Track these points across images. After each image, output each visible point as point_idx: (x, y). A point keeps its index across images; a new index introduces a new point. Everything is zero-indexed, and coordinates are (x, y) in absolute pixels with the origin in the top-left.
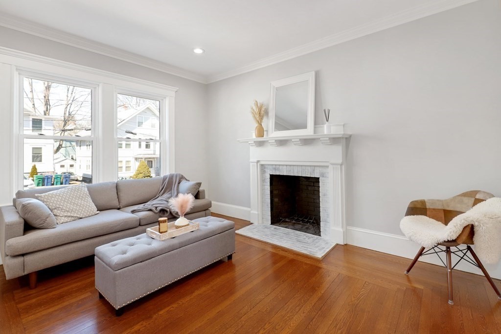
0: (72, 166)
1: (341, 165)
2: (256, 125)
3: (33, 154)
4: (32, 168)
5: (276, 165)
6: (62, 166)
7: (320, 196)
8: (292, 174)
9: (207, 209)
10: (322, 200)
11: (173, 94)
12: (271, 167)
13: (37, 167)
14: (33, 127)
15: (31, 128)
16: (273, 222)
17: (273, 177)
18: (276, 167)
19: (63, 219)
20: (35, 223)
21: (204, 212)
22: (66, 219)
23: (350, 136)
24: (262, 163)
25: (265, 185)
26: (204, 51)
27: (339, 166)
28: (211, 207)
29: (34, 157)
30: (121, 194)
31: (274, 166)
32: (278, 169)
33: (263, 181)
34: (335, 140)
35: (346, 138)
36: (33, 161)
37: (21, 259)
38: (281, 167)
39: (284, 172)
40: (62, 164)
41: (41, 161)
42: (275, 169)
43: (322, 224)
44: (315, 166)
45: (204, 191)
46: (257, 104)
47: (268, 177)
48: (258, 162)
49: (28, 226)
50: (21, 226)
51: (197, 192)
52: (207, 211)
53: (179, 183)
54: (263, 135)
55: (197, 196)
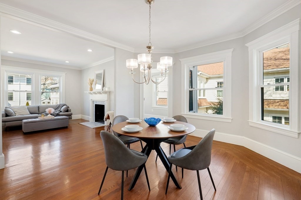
0: (49, 103)
1: (107, 100)
2: (90, 87)
3: (27, 96)
4: (26, 103)
6: (44, 103)
8: (99, 104)
9: (71, 116)
11: (64, 75)
13: (29, 103)
15: (26, 83)
16: (96, 121)
17: (96, 105)
19: (17, 115)
20: (9, 114)
22: (18, 115)
23: (110, 91)
24: (93, 100)
29: (27, 98)
30: (40, 110)
31: (96, 101)
33: (94, 107)
34: (106, 93)
36: (27, 100)
37: (4, 123)
39: (98, 104)
40: (43, 102)
41: (31, 100)
44: (103, 101)
45: (70, 110)
46: (90, 79)
47: (95, 105)
48: (91, 100)
49: (7, 115)
50: (5, 115)
51: (67, 110)
52: (70, 116)
53: (62, 107)
54: (92, 91)
55: (67, 111)
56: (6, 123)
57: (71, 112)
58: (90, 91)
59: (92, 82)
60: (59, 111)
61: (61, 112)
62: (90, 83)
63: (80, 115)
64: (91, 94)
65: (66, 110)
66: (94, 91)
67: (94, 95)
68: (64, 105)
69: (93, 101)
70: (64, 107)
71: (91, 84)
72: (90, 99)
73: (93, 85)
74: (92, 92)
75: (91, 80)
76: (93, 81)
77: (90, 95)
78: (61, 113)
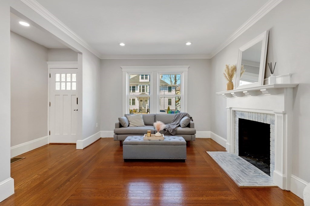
2: (228, 82)
3: (168, 101)
4: (168, 107)
5: (242, 111)
7: (271, 140)
9: (194, 134)
10: (272, 144)
11: (187, 69)
12: (239, 113)
13: (170, 107)
14: (168, 90)
17: (241, 120)
18: (242, 113)
20: (123, 125)
21: (191, 135)
23: (297, 86)
25: (236, 126)
26: (192, 43)
27: (282, 115)
28: (195, 133)
29: (169, 103)
31: (241, 112)
32: (244, 115)
33: (235, 122)
35: (294, 88)
36: (169, 105)
37: (117, 135)
38: (245, 113)
41: (171, 105)
42: (242, 114)
43: (271, 165)
44: (267, 114)
45: (193, 124)
46: (227, 67)
47: (238, 120)
48: (231, 108)
49: (121, 126)
50: (118, 126)
51: (188, 123)
52: (193, 136)
53: (183, 118)
54: (233, 89)
55: (189, 126)
56: (119, 136)
57: (194, 127)
58: (229, 89)
59: (232, 71)
60: (178, 124)
61: (180, 126)
62: (227, 75)
63: (210, 132)
64: (231, 96)
65: (187, 125)
66: (236, 89)
67: (237, 99)
68: (186, 115)
69: (235, 111)
70: (186, 118)
71: (231, 76)
72: (228, 107)
73: (233, 78)
74: (232, 92)
75: (230, 67)
76: (235, 69)
77: (229, 99)
78: (179, 129)
